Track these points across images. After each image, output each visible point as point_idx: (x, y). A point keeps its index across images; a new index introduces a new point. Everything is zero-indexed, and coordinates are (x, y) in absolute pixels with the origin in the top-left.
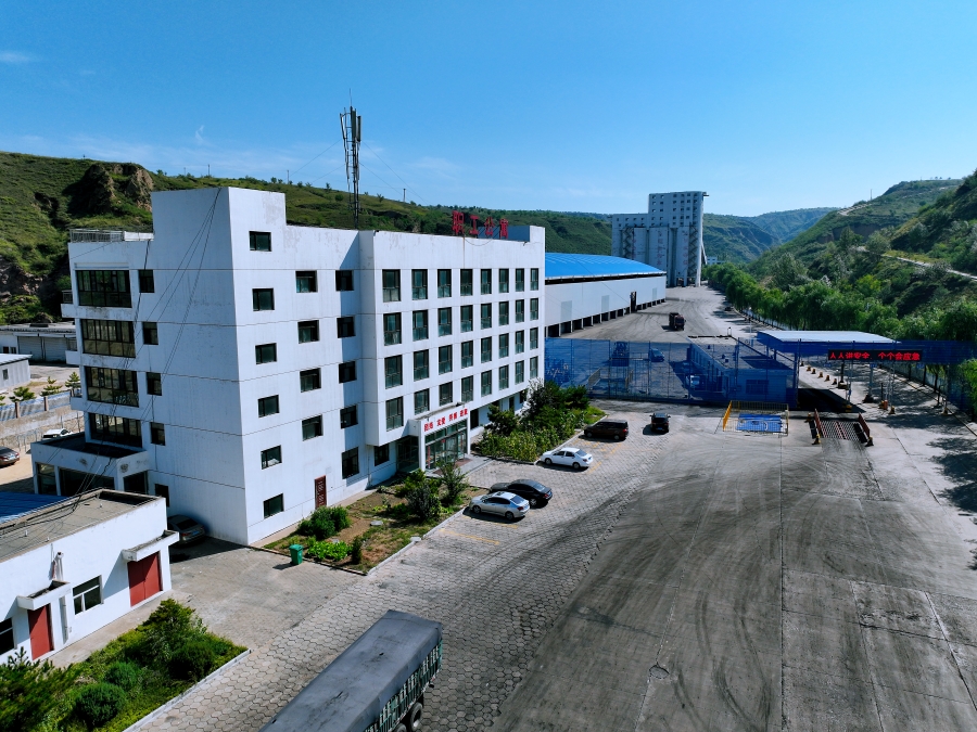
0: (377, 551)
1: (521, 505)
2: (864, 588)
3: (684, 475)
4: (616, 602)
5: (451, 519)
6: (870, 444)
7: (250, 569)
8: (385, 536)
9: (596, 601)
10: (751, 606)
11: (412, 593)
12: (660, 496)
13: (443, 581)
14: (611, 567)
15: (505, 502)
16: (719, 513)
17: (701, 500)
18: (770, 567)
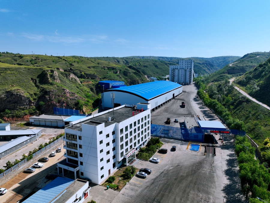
0: (121, 186)
1: (146, 175)
2: (202, 195)
3: (177, 165)
4: (161, 198)
5: (133, 178)
6: (215, 155)
7: (100, 190)
8: (122, 182)
9: (158, 198)
10: (183, 199)
11: (128, 196)
12: (171, 171)
13: (133, 193)
14: (161, 190)
15: (143, 174)
16: (182, 176)
17: (179, 172)
18: (188, 190)
